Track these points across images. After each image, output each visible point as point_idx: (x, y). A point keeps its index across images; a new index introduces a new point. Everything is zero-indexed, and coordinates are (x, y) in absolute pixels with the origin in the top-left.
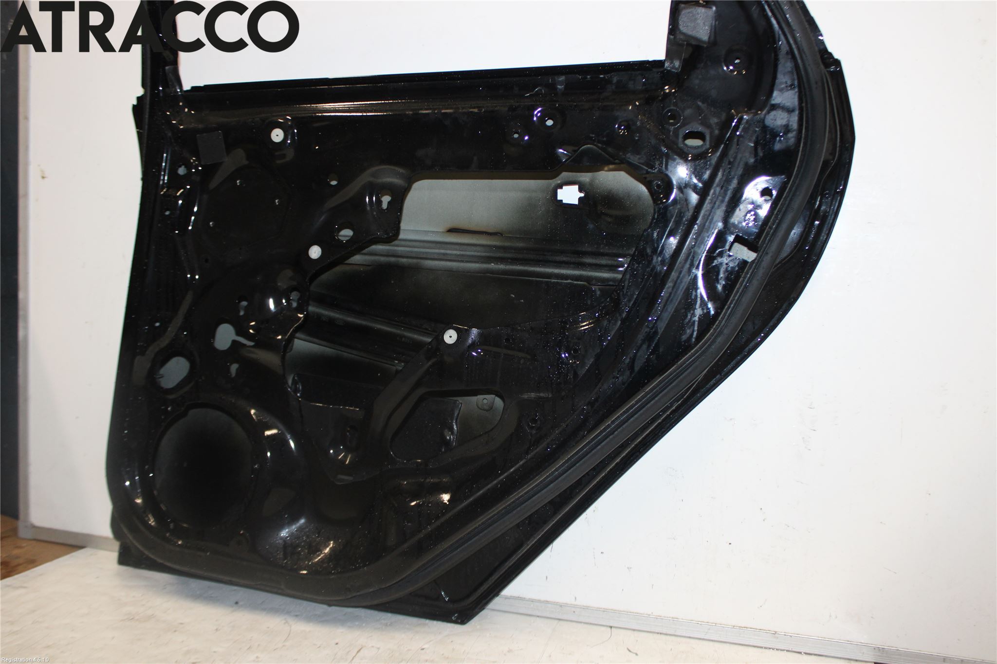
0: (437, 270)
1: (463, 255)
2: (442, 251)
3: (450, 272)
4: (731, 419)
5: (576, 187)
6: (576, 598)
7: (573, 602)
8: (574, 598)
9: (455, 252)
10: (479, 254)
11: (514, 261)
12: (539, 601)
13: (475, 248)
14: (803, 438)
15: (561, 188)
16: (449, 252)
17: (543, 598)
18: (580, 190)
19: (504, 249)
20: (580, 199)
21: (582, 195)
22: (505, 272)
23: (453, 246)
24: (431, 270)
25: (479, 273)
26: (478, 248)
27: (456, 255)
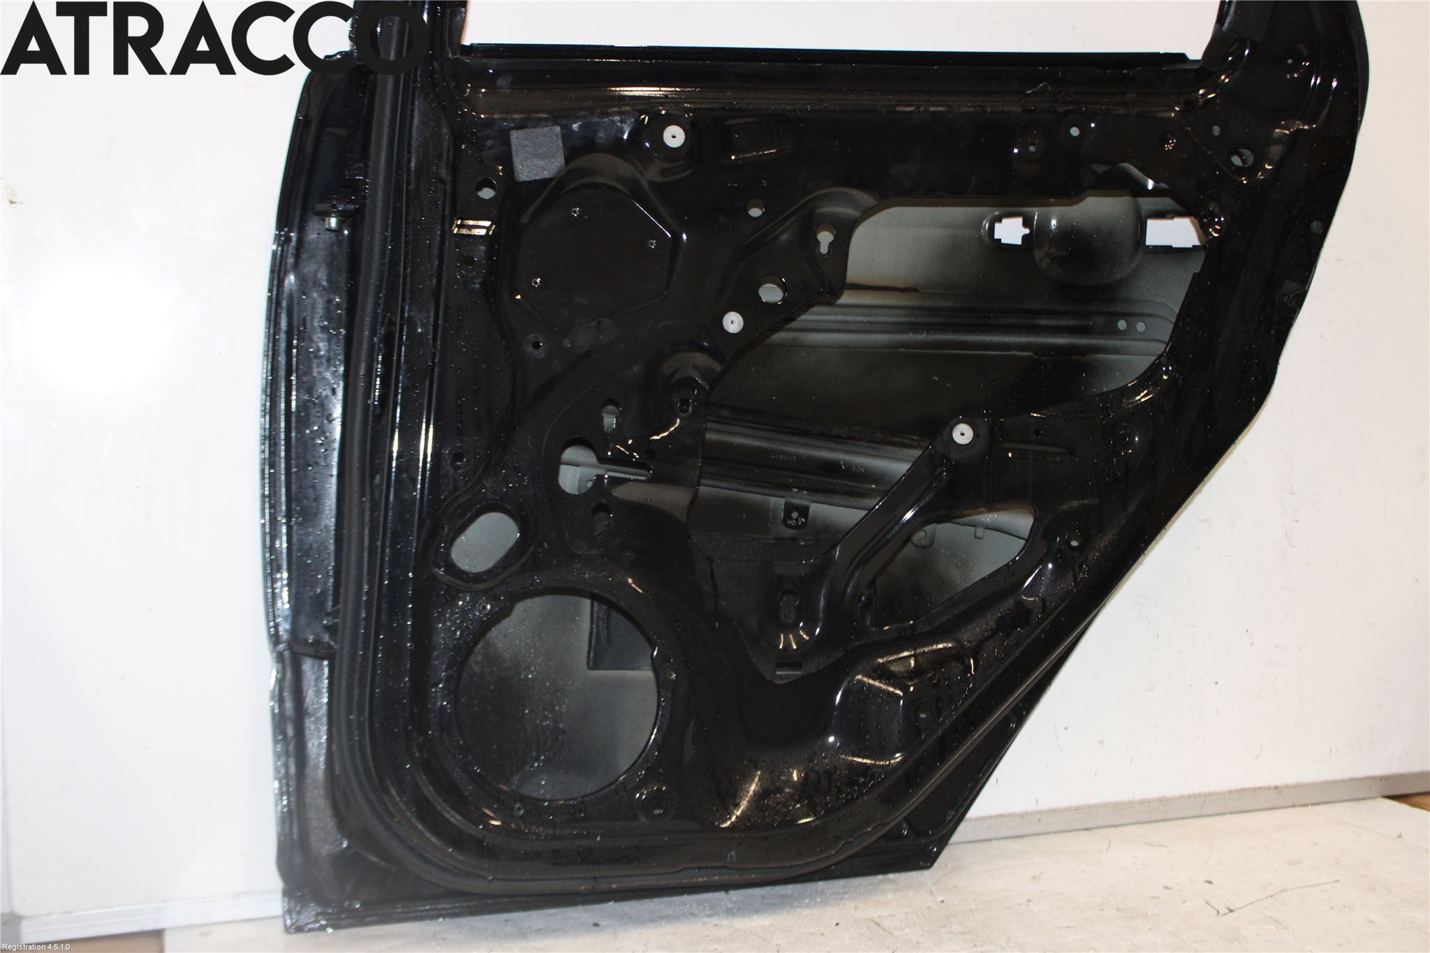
0: (822, 347)
1: (872, 323)
2: (840, 318)
3: (844, 349)
4: (1206, 520)
5: (1019, 220)
6: (1037, 801)
7: (1035, 807)
8: (1035, 801)
9: (860, 319)
10: (894, 320)
11: (944, 328)
12: (991, 817)
13: (890, 312)
14: (1286, 533)
15: (1000, 221)
16: (850, 318)
17: (994, 813)
18: (1025, 224)
19: (931, 310)
20: (1025, 237)
21: (1027, 231)
22: (925, 345)
23: (857, 310)
24: (815, 347)
25: (885, 348)
26: (895, 312)
27: (862, 322)
